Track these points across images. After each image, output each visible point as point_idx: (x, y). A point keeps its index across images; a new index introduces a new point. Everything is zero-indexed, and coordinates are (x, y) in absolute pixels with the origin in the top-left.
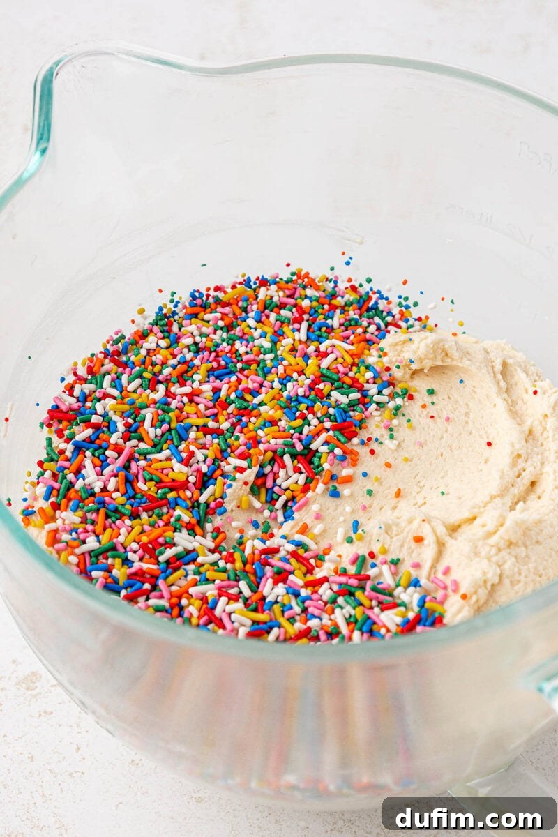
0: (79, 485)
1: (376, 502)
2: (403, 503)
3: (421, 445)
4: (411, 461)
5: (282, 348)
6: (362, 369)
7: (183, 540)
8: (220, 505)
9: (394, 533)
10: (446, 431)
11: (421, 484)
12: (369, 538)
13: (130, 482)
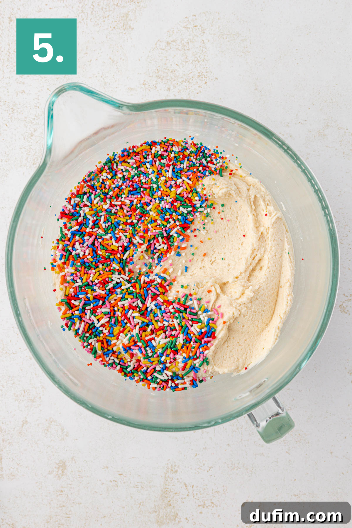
0: (74, 253)
1: (195, 257)
2: (206, 259)
3: (216, 232)
4: (211, 239)
5: (160, 181)
6: (195, 194)
7: (116, 278)
8: (131, 260)
9: (200, 287)
10: (227, 225)
11: (215, 250)
12: (190, 288)
13: (95, 251)
